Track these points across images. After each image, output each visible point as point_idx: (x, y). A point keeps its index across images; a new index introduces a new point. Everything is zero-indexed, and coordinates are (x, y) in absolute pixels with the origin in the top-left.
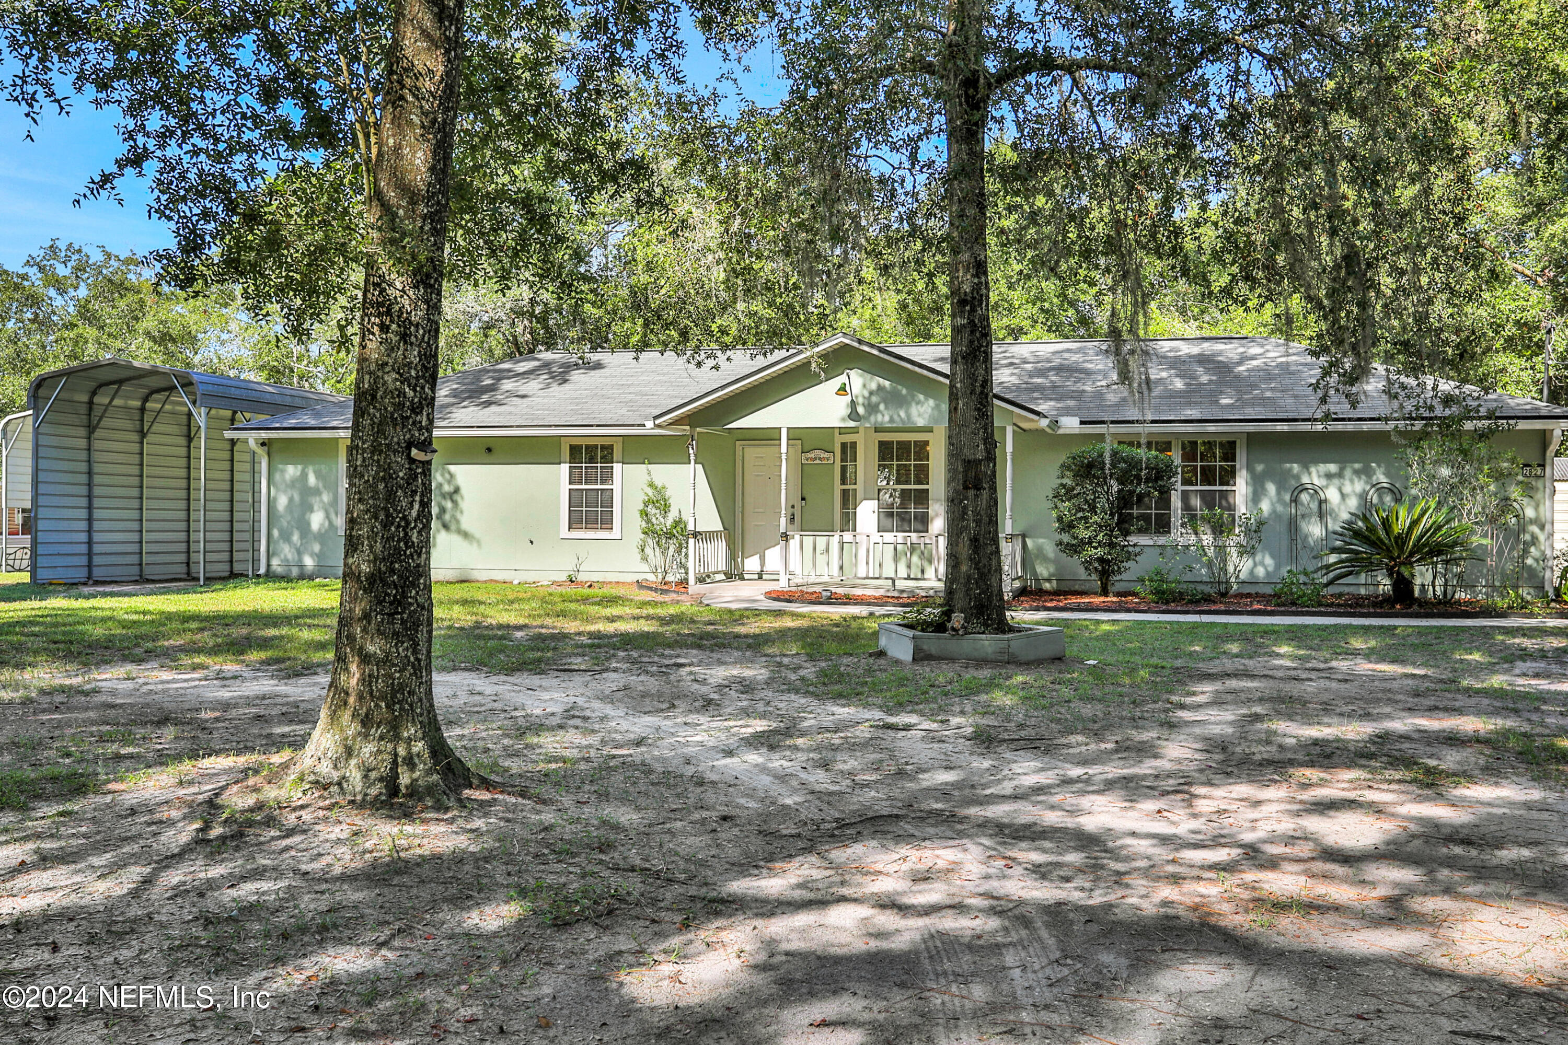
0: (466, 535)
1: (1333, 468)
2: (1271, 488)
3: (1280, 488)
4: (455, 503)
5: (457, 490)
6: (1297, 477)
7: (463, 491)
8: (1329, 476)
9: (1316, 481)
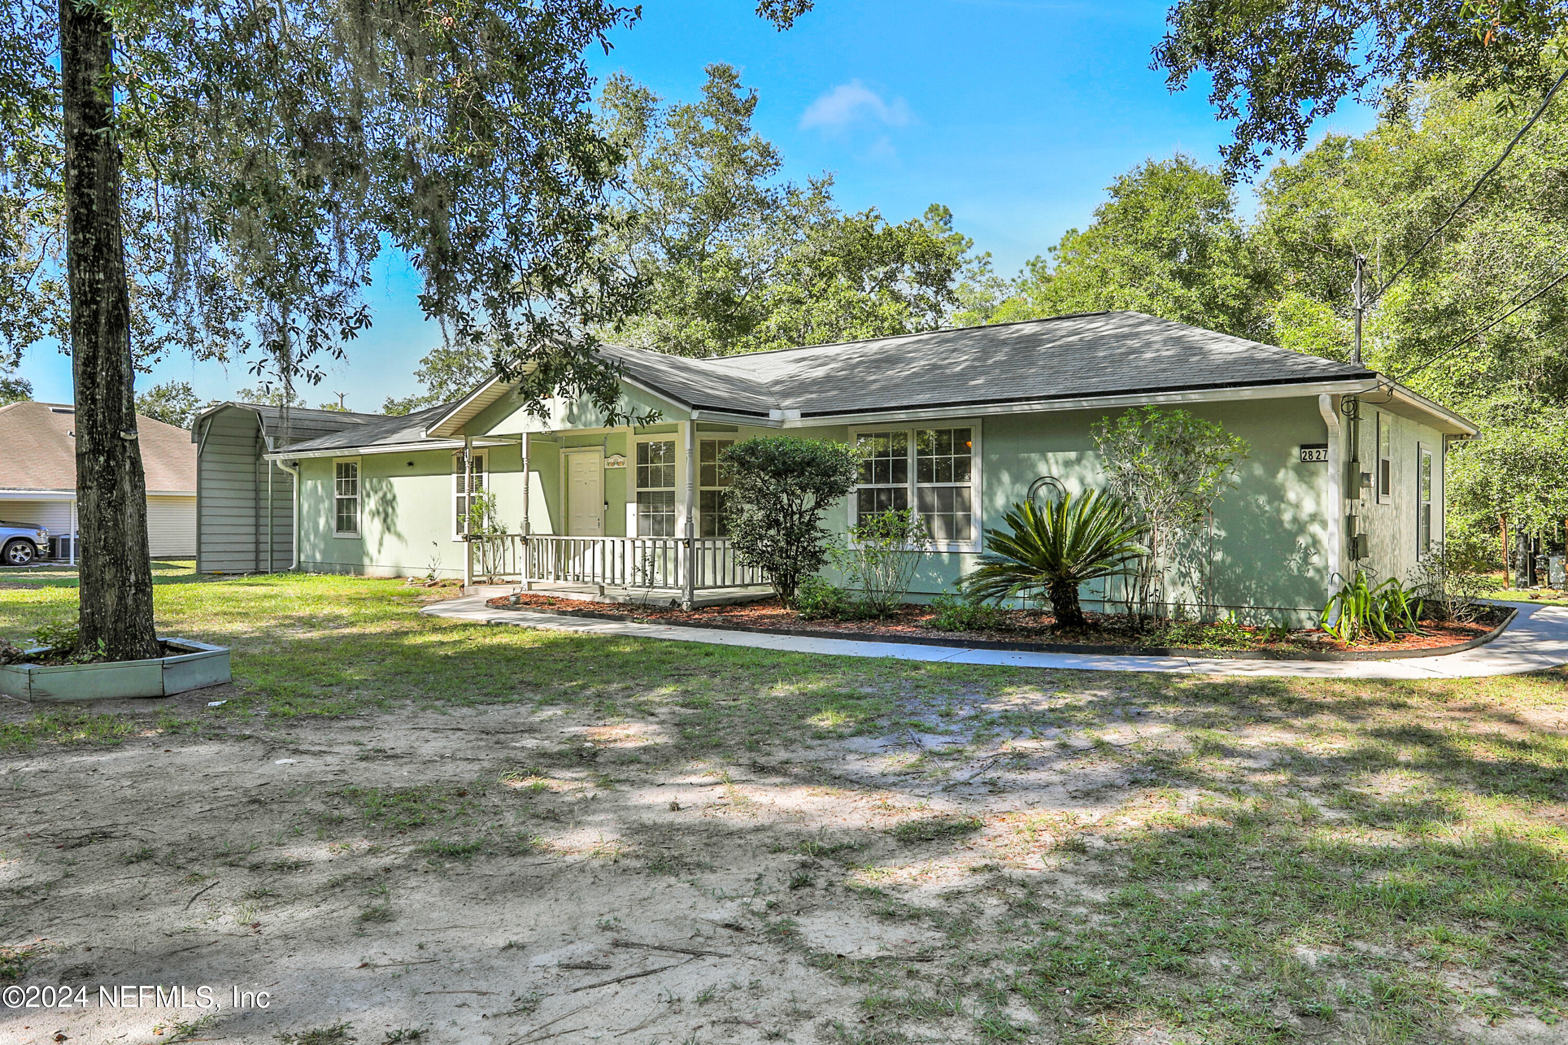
0: (399, 535)
1: (1073, 455)
2: (1006, 478)
3: (1016, 479)
4: (393, 508)
5: (394, 497)
6: (1033, 466)
7: (398, 498)
8: (1067, 464)
9: (1055, 472)
